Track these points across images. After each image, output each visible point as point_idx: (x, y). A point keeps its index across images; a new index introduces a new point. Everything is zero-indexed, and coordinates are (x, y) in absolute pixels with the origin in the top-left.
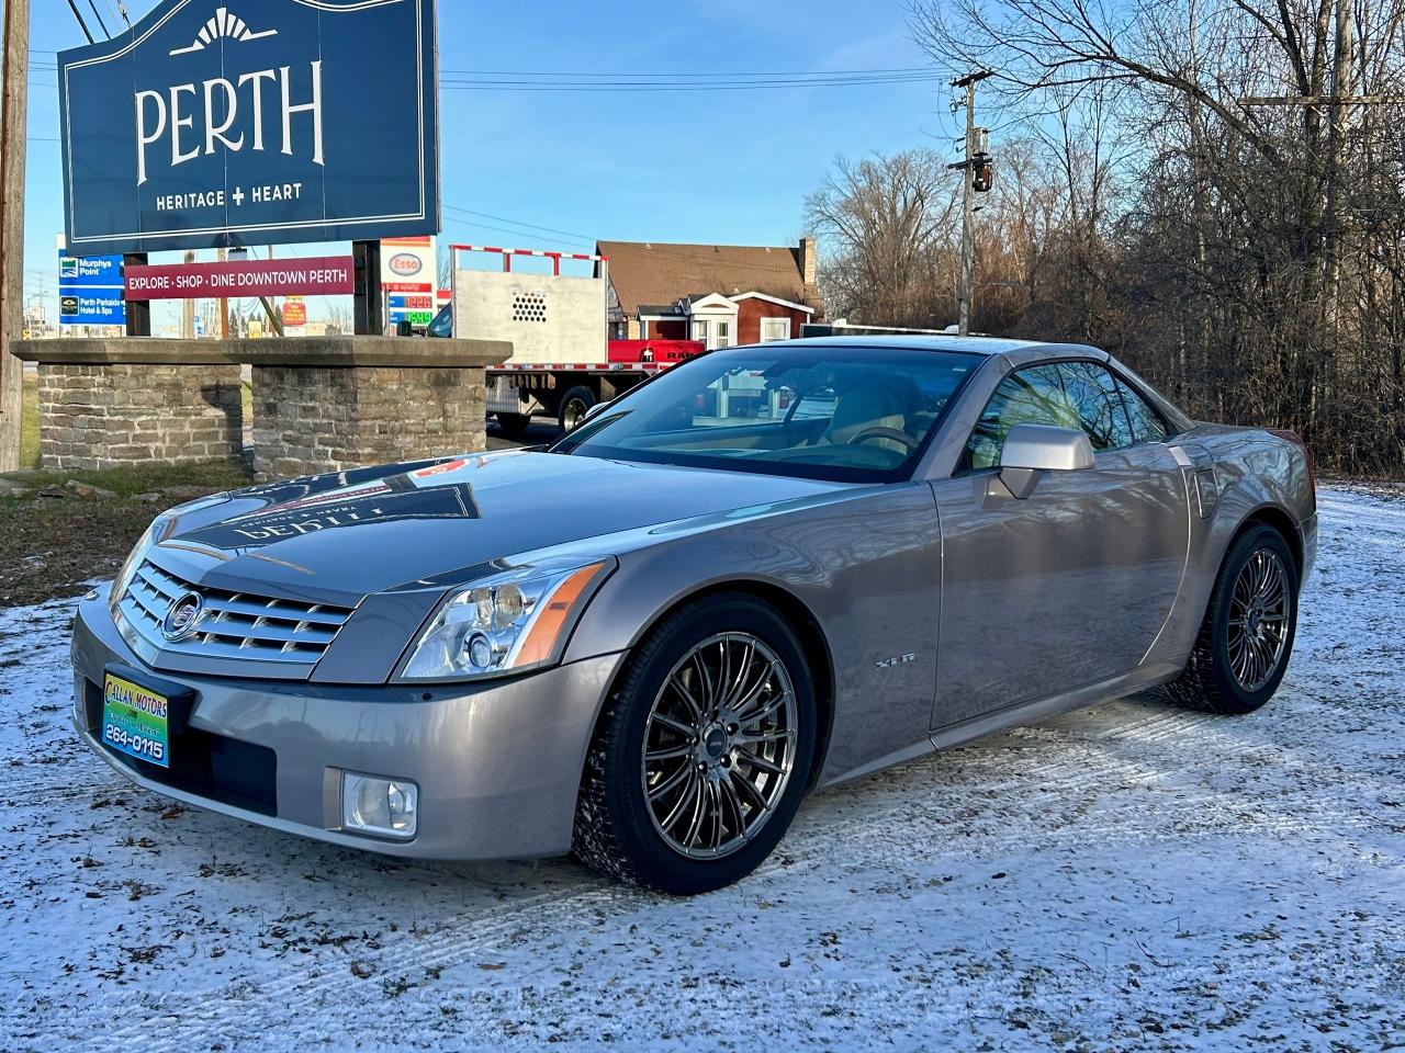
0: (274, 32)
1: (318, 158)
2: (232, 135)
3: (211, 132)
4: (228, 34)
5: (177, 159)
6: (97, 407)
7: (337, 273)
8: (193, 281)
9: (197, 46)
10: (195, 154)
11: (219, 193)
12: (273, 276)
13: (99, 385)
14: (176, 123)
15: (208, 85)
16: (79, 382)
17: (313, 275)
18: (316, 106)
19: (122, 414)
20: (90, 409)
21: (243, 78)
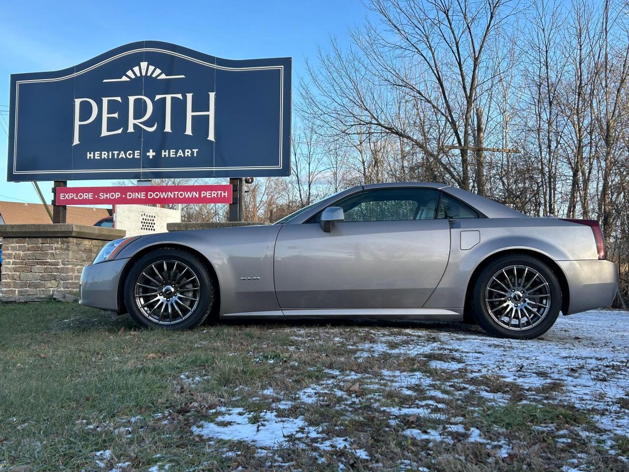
0: (183, 76)
1: (211, 137)
2: (148, 123)
3: (132, 121)
4: (149, 74)
5: (105, 133)
6: (53, 261)
7: (221, 194)
8: (112, 196)
9: (124, 79)
10: (120, 131)
11: (136, 152)
12: (174, 194)
13: (56, 249)
14: (105, 116)
15: (132, 99)
16: (38, 247)
17: (204, 194)
18: (211, 113)
19: (72, 264)
20: (47, 262)
21: (158, 97)
